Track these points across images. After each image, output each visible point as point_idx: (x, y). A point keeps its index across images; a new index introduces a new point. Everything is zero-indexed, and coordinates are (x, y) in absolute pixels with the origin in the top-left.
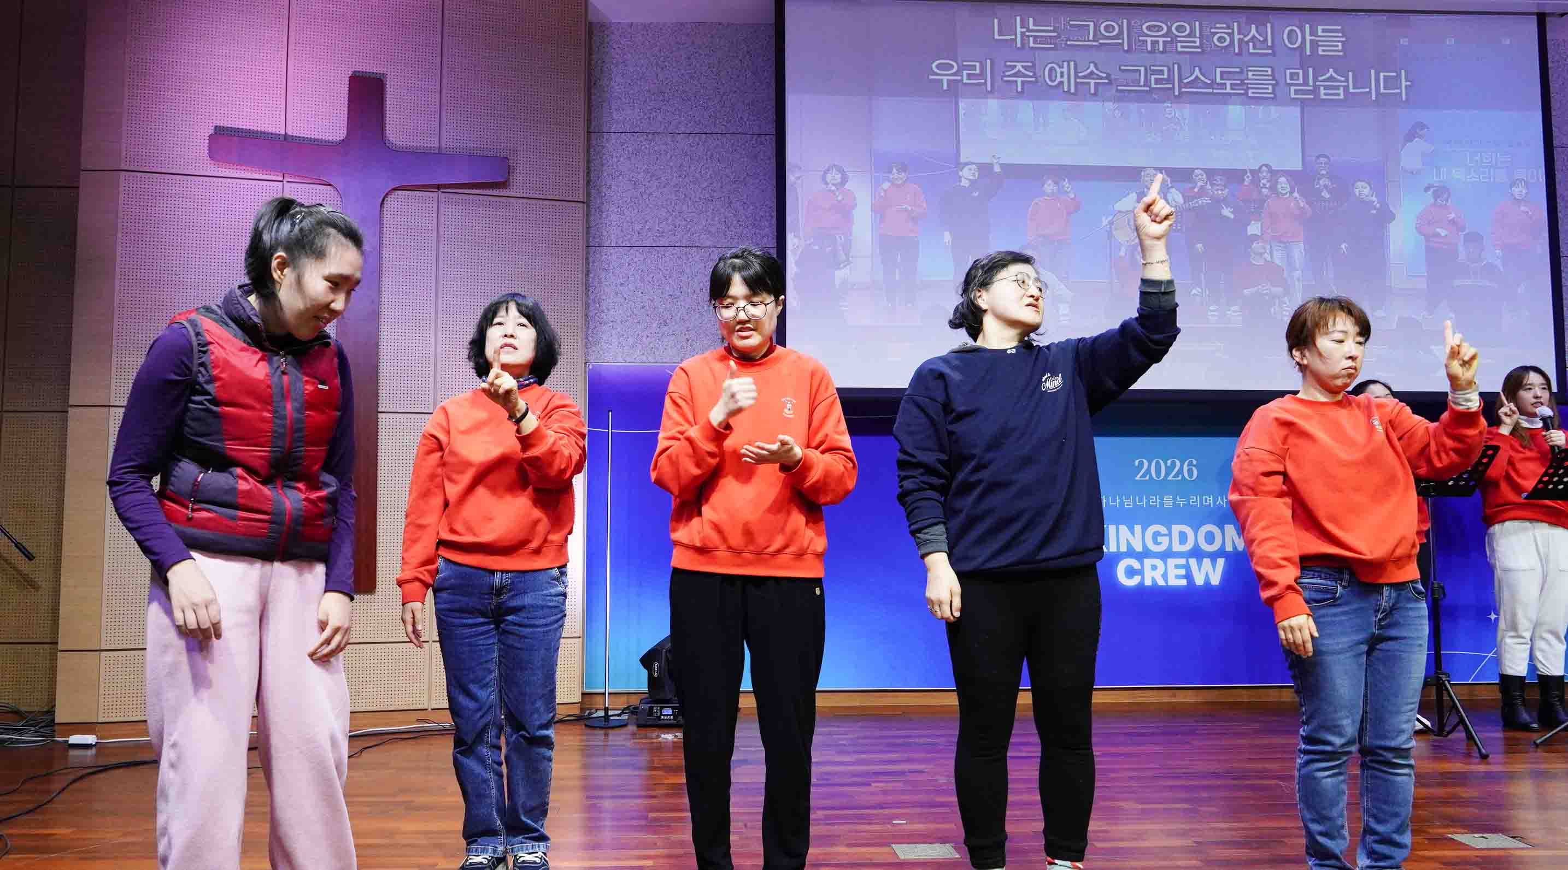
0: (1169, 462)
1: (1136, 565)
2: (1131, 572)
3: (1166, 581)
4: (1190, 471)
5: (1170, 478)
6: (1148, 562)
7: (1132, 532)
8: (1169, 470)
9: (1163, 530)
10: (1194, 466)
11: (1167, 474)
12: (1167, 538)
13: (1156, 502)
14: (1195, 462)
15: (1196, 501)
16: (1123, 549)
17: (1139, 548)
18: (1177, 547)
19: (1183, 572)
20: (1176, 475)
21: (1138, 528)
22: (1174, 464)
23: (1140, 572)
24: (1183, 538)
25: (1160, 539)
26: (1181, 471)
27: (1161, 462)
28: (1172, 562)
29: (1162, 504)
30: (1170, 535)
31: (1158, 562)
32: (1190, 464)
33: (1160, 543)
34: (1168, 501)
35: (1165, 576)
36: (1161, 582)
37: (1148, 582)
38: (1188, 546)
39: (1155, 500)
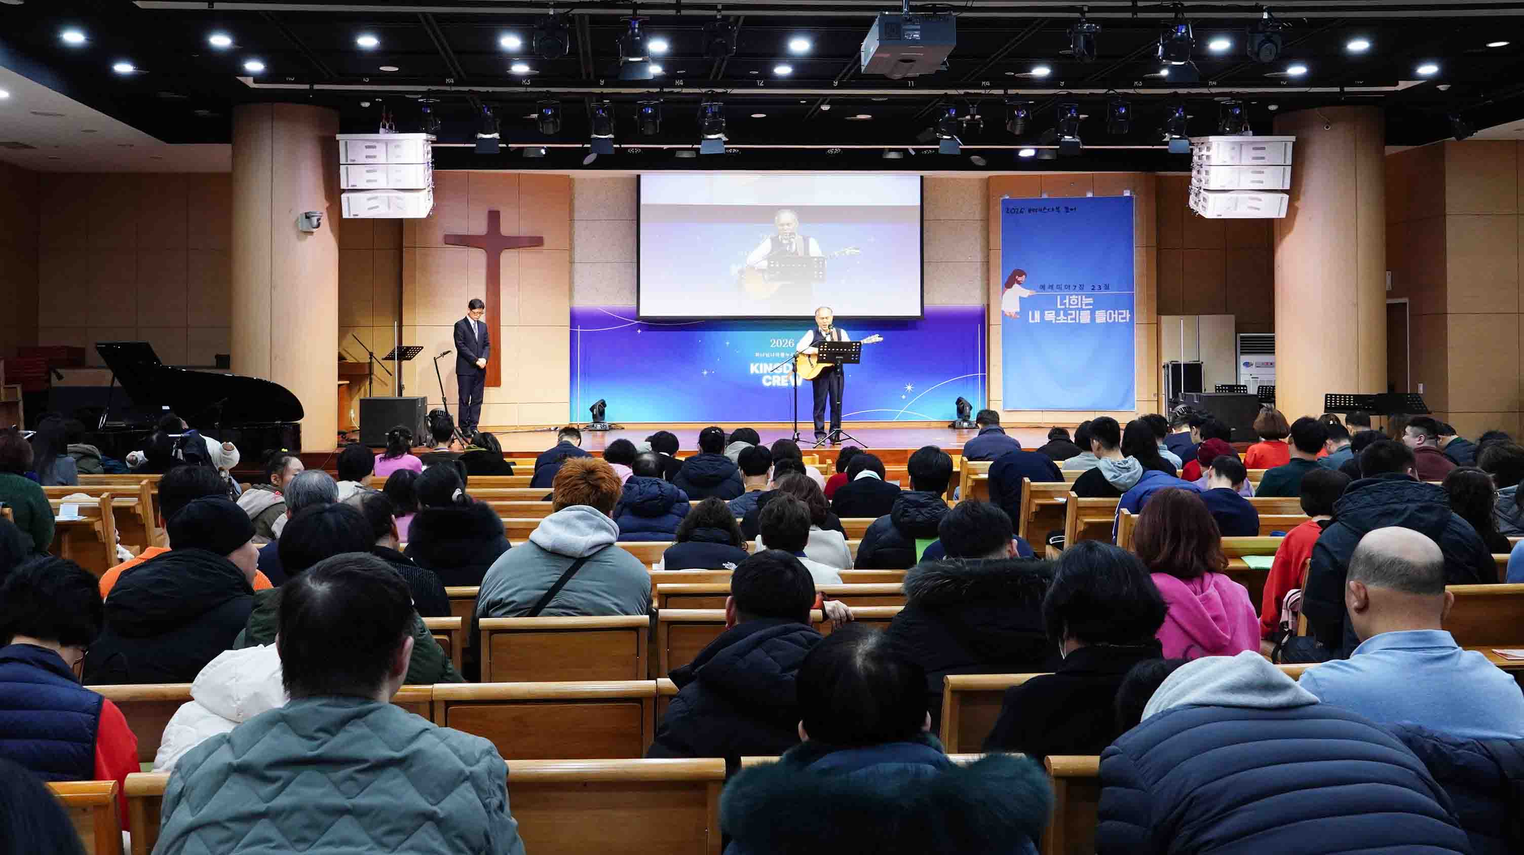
1: (770, 378)
2: (768, 381)
6: (774, 377)
7: (769, 366)
11: (783, 344)
16: (765, 372)
17: (771, 372)
21: (771, 365)
23: (771, 381)
27: (780, 340)
28: (783, 377)
30: (782, 367)
31: (778, 377)
34: (783, 355)
36: (779, 384)
37: (774, 385)
38: (789, 370)
39: (778, 355)
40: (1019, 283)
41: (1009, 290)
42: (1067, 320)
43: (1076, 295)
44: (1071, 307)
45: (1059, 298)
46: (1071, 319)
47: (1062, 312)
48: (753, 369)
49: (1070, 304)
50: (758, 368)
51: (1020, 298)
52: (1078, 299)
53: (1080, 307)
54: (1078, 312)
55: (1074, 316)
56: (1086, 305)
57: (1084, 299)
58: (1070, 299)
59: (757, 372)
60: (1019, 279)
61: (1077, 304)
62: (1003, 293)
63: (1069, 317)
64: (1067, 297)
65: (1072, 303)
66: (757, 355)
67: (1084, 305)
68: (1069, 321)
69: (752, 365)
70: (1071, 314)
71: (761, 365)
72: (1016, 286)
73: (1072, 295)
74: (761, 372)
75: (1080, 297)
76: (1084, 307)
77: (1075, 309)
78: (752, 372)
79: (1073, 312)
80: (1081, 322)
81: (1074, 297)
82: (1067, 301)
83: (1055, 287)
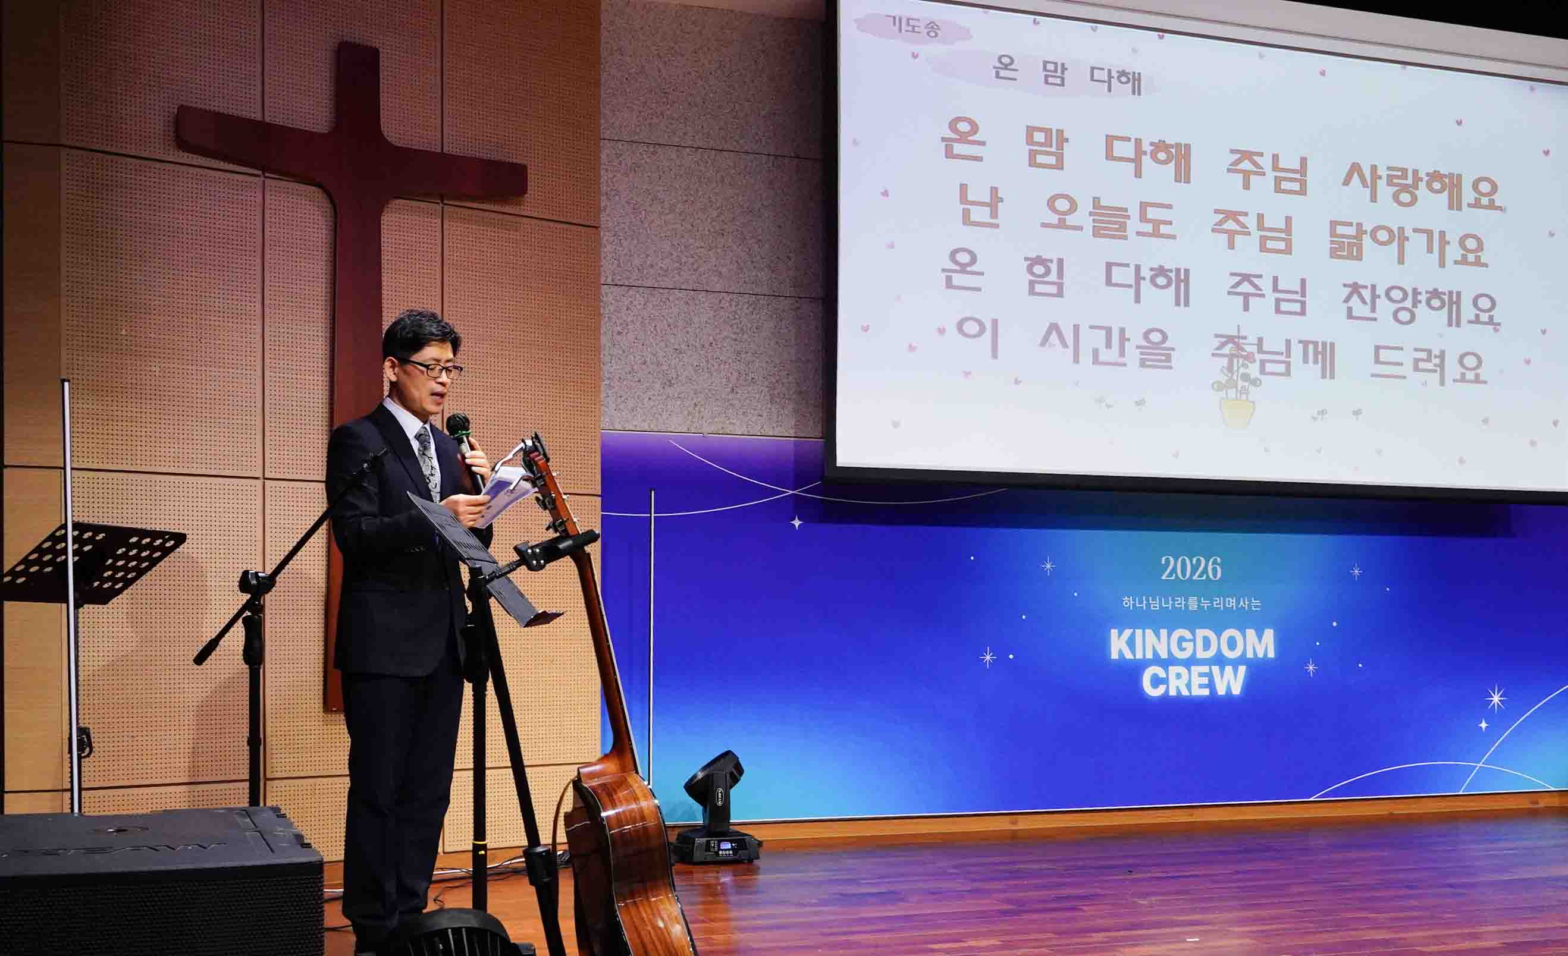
0: (1194, 561)
1: (1160, 672)
2: (1156, 681)
3: (1190, 690)
4: (1215, 570)
5: (1194, 578)
6: (1173, 670)
7: (1158, 635)
8: (1194, 569)
9: (1187, 634)
10: (1219, 565)
11: (1193, 573)
12: (1192, 643)
13: (1181, 604)
14: (1219, 560)
15: (1220, 604)
16: (1149, 655)
17: (1164, 655)
18: (1201, 654)
19: (1206, 680)
20: (1200, 576)
21: (1164, 632)
22: (1199, 561)
23: (1165, 681)
24: (1207, 644)
25: (1184, 645)
26: (1205, 570)
27: (1187, 559)
28: (1196, 670)
29: (1187, 606)
30: (1194, 640)
31: (1182, 670)
32: (1215, 563)
33: (1184, 649)
34: (1193, 603)
35: (1189, 686)
36: (1185, 692)
37: (1173, 693)
38: (1211, 654)
39: (1180, 602)
48: (1118, 646)
50: (1131, 643)
59: (1129, 656)
66: (1128, 602)
69: (1114, 632)
71: (1139, 632)
74: (1139, 656)
78: (1114, 656)
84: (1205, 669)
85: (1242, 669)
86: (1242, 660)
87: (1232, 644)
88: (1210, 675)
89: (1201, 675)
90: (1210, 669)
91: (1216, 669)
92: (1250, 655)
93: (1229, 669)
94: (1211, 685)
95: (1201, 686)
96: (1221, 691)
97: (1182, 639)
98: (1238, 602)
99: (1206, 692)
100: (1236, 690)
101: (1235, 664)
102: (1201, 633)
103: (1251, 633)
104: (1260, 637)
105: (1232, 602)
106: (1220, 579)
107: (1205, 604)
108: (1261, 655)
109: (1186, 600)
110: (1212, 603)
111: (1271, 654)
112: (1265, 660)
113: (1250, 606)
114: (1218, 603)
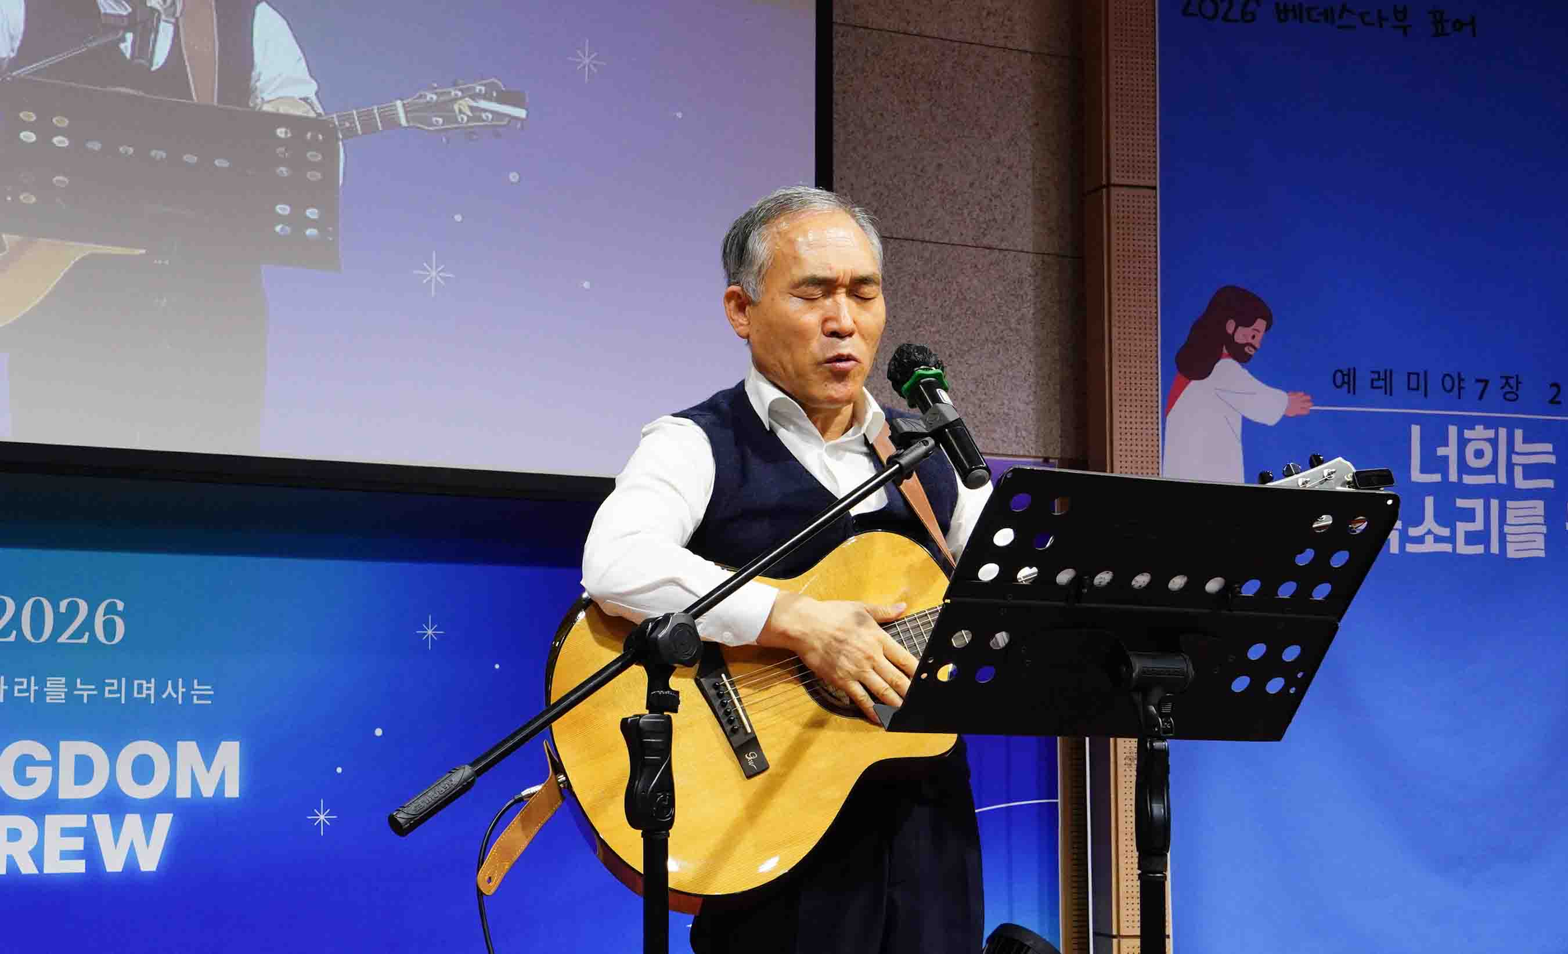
0: (63, 605)
3: (39, 864)
4: (109, 628)
5: (63, 639)
8: (62, 622)
9: (41, 752)
10: (118, 614)
11: (59, 627)
12: (49, 770)
13: (28, 690)
14: (120, 606)
15: (119, 691)
18: (68, 791)
19: (78, 844)
20: (78, 634)
22: (73, 609)
24: (84, 770)
25: (31, 772)
26: (88, 624)
27: (46, 603)
28: (54, 822)
29: (41, 694)
30: (54, 763)
31: (25, 824)
32: (111, 609)
33: (32, 781)
34: (56, 690)
35: (37, 855)
36: (28, 868)
38: (92, 789)
39: (25, 686)
40: (1241, 355)
41: (1194, 384)
42: (1452, 539)
43: (1488, 423)
44: (1468, 480)
45: (1416, 430)
46: (1471, 538)
47: (1429, 502)
49: (1464, 468)
51: (1248, 425)
52: (1494, 442)
53: (1503, 480)
54: (1495, 504)
55: (1478, 525)
56: (1531, 472)
57: (1519, 446)
58: (1463, 443)
60: (1242, 335)
61: (1492, 469)
62: (1170, 400)
63: (1462, 528)
64: (1453, 430)
65: (1473, 462)
67: (1518, 472)
68: (1463, 549)
70: (1469, 515)
72: (1227, 368)
73: (1471, 423)
75: (1503, 432)
76: (1520, 483)
77: (1484, 492)
79: (1478, 504)
80: (1511, 553)
81: (1480, 432)
82: (1450, 451)
83: (1399, 381)
84: (79, 821)
85: (164, 822)
86: (166, 802)
87: (143, 770)
88: (89, 834)
89: (66, 832)
90: (90, 821)
91: (102, 822)
92: (183, 792)
93: (133, 822)
94: (91, 853)
95: (66, 855)
96: (114, 863)
97: (24, 762)
98: (160, 689)
99: (79, 867)
100: (149, 862)
101: (148, 810)
102: (70, 750)
103: (188, 750)
104: (208, 757)
105: (147, 689)
106: (122, 640)
107: (85, 691)
108: (208, 791)
109: (41, 683)
110: (101, 688)
111: (232, 791)
112: (218, 805)
113: (187, 697)
114: (114, 689)
